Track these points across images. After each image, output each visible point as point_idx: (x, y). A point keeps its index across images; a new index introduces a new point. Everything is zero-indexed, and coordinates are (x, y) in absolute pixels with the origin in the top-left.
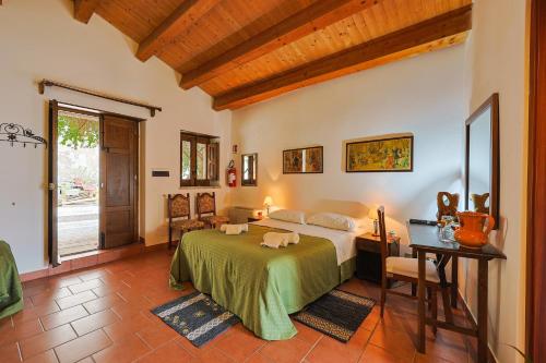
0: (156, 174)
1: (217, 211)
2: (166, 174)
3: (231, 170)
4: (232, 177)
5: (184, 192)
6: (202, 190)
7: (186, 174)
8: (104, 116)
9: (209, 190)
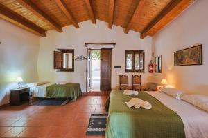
0: (116, 67)
1: (142, 84)
2: (119, 67)
3: (150, 65)
4: (151, 68)
5: (126, 74)
6: (134, 74)
7: (130, 67)
8: (101, 50)
9: (138, 74)
